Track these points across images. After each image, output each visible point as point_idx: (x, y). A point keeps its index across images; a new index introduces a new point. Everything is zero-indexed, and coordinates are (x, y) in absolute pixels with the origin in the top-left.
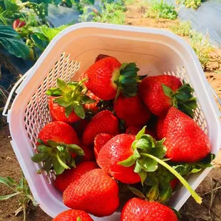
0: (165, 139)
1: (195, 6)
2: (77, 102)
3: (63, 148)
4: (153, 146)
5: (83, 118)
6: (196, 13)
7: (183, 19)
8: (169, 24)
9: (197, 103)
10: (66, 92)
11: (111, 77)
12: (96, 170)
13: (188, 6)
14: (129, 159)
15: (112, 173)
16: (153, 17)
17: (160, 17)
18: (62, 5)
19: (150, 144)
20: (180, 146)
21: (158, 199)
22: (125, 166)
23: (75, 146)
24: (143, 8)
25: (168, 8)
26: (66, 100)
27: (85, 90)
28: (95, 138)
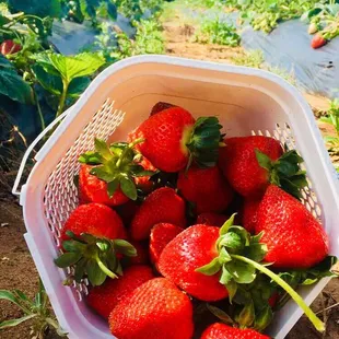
0: (263, 232)
1: (267, 28)
2: (124, 174)
3: (106, 246)
4: (247, 244)
5: (135, 199)
6: (269, 38)
7: (248, 46)
8: (228, 53)
9: (307, 179)
10: (108, 158)
11: (180, 137)
12: (158, 279)
13: (256, 27)
14: (212, 264)
15: (185, 285)
16: (204, 42)
17: (214, 42)
18: (68, 19)
19: (243, 241)
20: (286, 244)
21: (253, 325)
22: (206, 274)
23: (123, 243)
24: (187, 27)
25: (225, 29)
26: (109, 171)
27: (138, 156)
28: (152, 230)
